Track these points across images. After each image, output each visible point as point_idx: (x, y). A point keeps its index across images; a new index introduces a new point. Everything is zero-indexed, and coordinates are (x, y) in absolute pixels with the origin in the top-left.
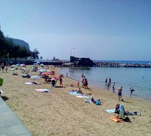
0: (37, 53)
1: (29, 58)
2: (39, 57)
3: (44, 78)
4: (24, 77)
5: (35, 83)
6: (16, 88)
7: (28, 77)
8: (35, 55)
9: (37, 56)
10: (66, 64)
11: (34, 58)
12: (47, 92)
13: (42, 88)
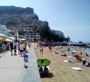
0: (69, 38)
1: (64, 41)
2: (70, 41)
3: (76, 57)
4: (62, 55)
5: (71, 62)
6: (58, 66)
7: (65, 55)
8: (68, 40)
9: (69, 41)
10: (88, 45)
11: (67, 41)
12: (80, 71)
13: (76, 67)
